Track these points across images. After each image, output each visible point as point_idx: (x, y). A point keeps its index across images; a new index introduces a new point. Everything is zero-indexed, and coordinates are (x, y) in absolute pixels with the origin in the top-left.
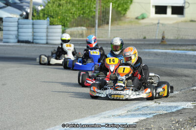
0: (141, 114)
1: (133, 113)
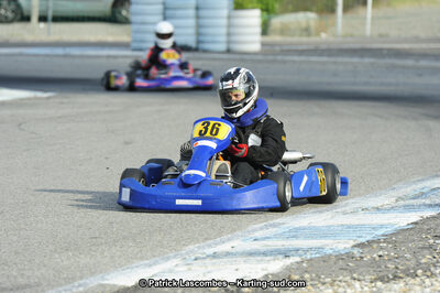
0: (425, 205)
1: (407, 202)
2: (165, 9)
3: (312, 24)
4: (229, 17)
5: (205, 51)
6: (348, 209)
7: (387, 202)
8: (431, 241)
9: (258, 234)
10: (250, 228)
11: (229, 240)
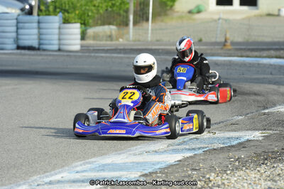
0: (186, 149)
2: (18, 23)
3: (114, 33)
4: (60, 28)
5: (44, 50)
6: (137, 152)
7: (161, 147)
8: (190, 172)
9: (79, 169)
10: (74, 165)
11: (60, 172)
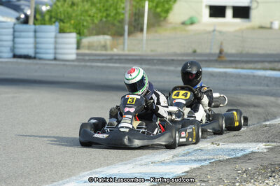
0: (192, 160)
1: (181, 158)
2: (14, 31)
3: (108, 43)
4: (56, 37)
5: (40, 59)
6: (143, 162)
8: (199, 184)
10: (81, 174)
11: (68, 182)
